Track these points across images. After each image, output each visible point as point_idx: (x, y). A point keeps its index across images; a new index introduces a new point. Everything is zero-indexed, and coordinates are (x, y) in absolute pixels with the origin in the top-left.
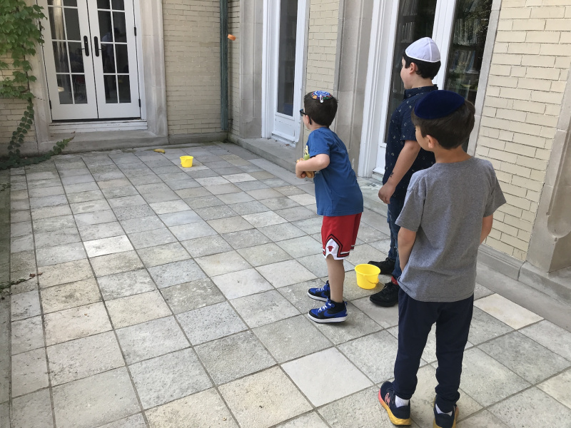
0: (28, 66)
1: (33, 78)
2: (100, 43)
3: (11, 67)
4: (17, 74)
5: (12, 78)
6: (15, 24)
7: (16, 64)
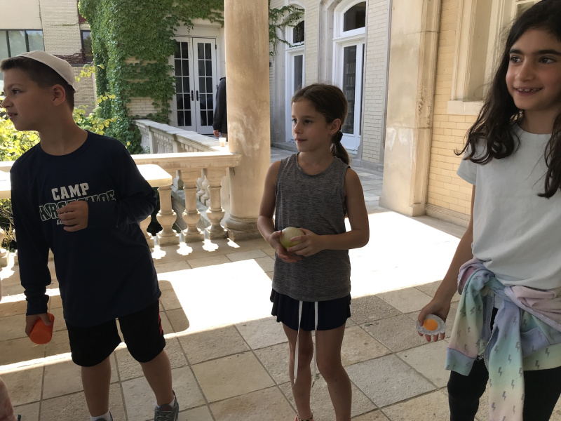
0: (168, 106)
1: (171, 112)
2: (199, 94)
3: (161, 106)
4: (163, 110)
5: (161, 112)
6: (165, 85)
7: (163, 105)
